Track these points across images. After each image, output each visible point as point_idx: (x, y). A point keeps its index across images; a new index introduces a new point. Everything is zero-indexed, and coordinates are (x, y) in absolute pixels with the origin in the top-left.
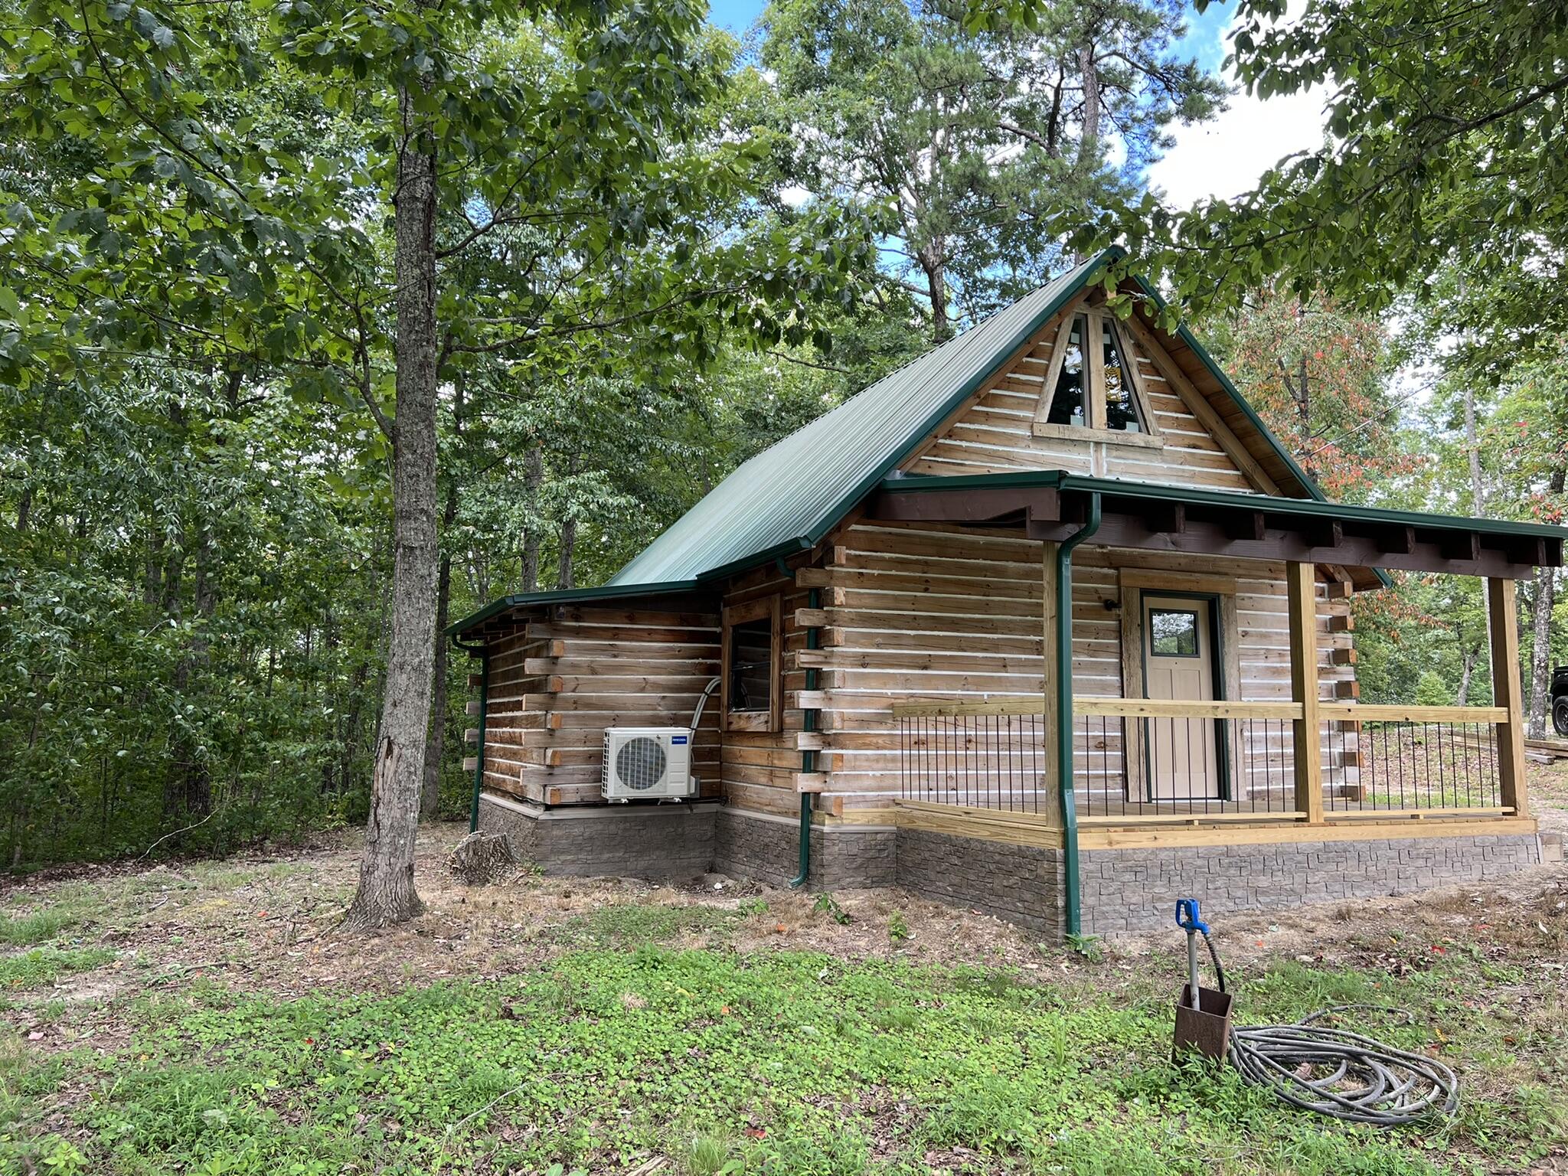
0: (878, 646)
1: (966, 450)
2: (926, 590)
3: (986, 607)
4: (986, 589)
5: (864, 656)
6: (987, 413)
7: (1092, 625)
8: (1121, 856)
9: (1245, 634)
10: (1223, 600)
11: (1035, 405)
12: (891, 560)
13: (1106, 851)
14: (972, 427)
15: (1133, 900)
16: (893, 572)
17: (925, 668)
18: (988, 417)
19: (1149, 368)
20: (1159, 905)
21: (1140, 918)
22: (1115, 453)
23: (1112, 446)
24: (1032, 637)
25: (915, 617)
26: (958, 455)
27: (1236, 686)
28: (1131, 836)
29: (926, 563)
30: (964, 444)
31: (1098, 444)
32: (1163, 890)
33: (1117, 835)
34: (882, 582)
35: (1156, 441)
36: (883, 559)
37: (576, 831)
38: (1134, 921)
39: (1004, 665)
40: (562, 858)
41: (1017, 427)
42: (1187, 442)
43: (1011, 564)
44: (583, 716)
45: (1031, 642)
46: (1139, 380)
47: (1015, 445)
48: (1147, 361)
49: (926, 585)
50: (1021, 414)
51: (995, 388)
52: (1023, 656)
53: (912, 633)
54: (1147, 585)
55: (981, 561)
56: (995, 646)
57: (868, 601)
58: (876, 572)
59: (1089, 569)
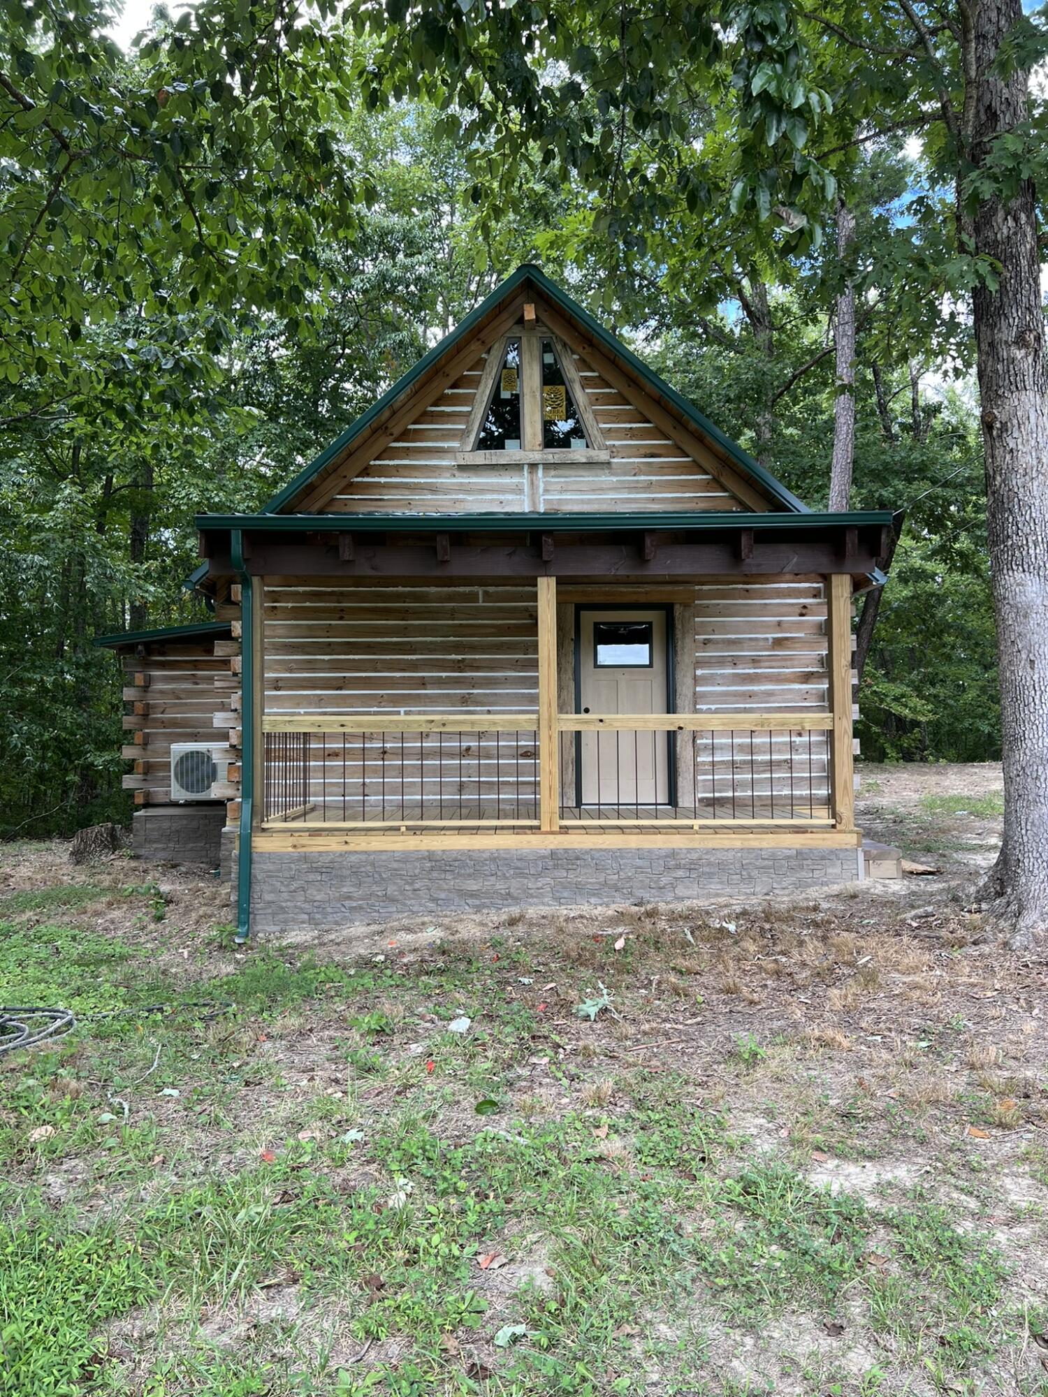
0: (291, 671)
1: (385, 486)
2: (341, 618)
3: (404, 631)
4: (405, 614)
5: (277, 680)
6: (408, 448)
7: (522, 642)
8: (305, 858)
9: (706, 642)
10: (678, 610)
11: (463, 434)
12: (305, 593)
13: (288, 853)
14: (391, 463)
15: (318, 898)
16: (308, 604)
17: (340, 688)
18: (407, 452)
19: (598, 381)
20: (347, 903)
21: (325, 915)
22: (553, 473)
23: (548, 466)
24: (453, 656)
25: (330, 644)
26: (375, 491)
27: (690, 695)
28: (320, 840)
29: (342, 593)
30: (383, 480)
31: (533, 466)
32: (352, 889)
33: (305, 840)
34: (297, 613)
35: (603, 456)
36: (297, 593)
37: (166, 825)
38: (318, 916)
39: (423, 683)
40: (155, 846)
41: (440, 458)
42: (642, 451)
43: (433, 589)
44: (171, 733)
45: (453, 661)
46: (581, 397)
47: (440, 476)
48: (596, 374)
49: (341, 614)
50: (445, 445)
51: (414, 423)
52: (444, 674)
53: (327, 657)
54: (584, 600)
55: (400, 589)
56: (414, 666)
57: (281, 632)
58: (290, 605)
59: (520, 589)
